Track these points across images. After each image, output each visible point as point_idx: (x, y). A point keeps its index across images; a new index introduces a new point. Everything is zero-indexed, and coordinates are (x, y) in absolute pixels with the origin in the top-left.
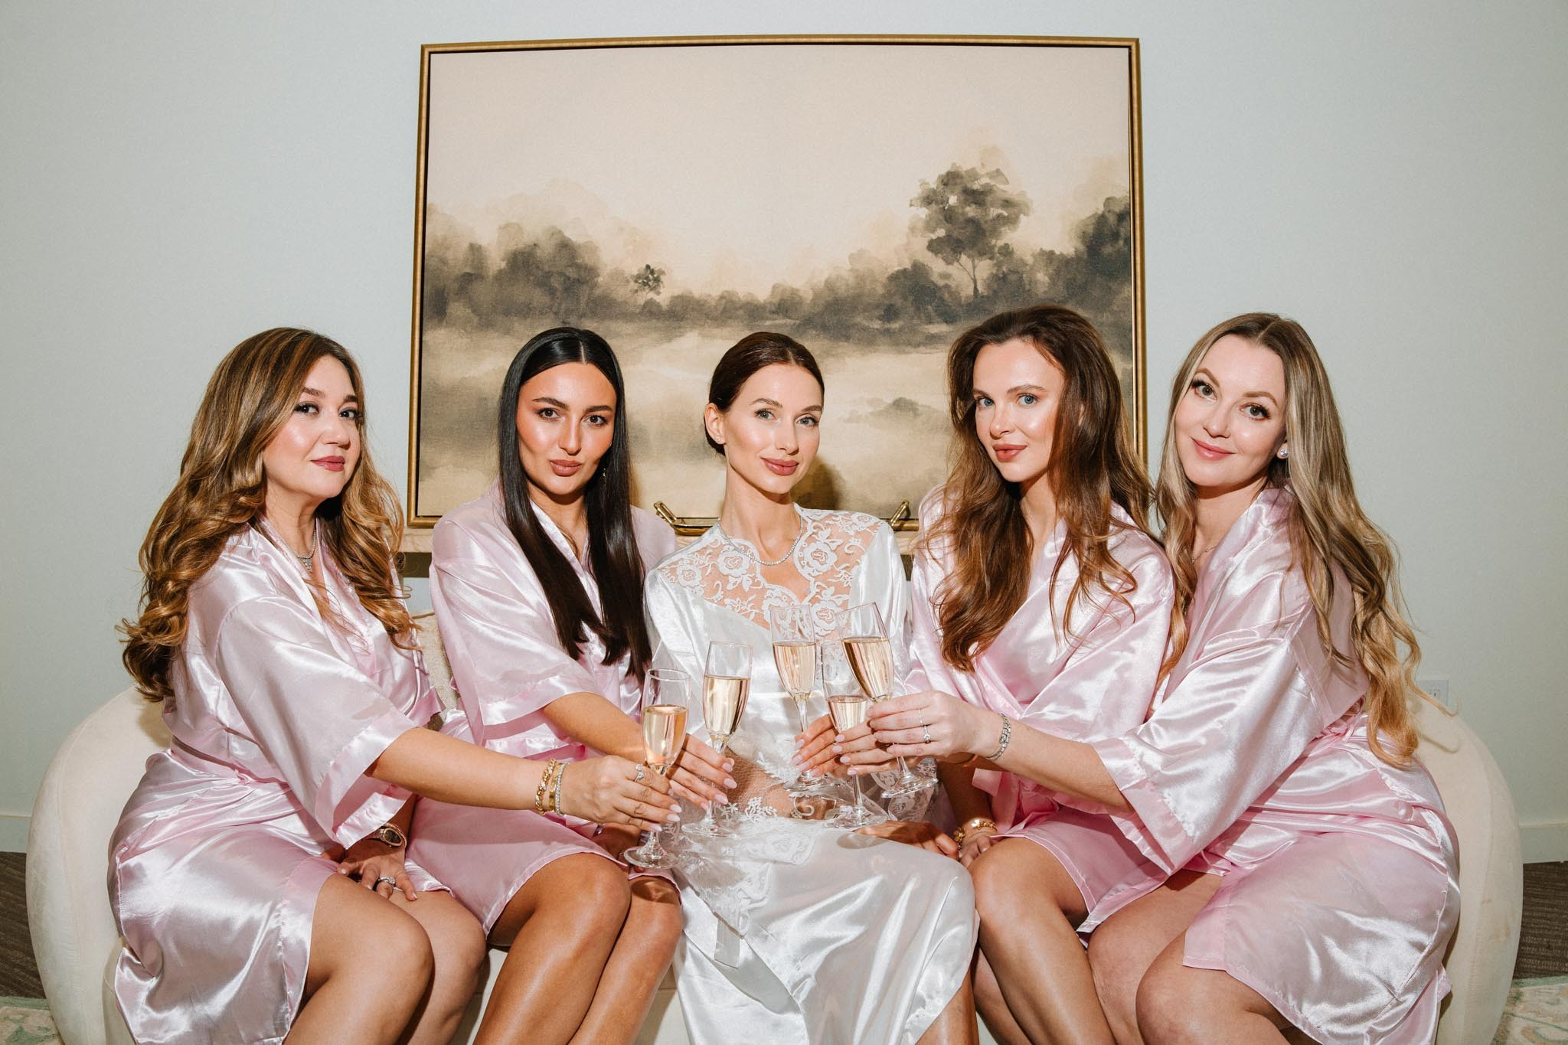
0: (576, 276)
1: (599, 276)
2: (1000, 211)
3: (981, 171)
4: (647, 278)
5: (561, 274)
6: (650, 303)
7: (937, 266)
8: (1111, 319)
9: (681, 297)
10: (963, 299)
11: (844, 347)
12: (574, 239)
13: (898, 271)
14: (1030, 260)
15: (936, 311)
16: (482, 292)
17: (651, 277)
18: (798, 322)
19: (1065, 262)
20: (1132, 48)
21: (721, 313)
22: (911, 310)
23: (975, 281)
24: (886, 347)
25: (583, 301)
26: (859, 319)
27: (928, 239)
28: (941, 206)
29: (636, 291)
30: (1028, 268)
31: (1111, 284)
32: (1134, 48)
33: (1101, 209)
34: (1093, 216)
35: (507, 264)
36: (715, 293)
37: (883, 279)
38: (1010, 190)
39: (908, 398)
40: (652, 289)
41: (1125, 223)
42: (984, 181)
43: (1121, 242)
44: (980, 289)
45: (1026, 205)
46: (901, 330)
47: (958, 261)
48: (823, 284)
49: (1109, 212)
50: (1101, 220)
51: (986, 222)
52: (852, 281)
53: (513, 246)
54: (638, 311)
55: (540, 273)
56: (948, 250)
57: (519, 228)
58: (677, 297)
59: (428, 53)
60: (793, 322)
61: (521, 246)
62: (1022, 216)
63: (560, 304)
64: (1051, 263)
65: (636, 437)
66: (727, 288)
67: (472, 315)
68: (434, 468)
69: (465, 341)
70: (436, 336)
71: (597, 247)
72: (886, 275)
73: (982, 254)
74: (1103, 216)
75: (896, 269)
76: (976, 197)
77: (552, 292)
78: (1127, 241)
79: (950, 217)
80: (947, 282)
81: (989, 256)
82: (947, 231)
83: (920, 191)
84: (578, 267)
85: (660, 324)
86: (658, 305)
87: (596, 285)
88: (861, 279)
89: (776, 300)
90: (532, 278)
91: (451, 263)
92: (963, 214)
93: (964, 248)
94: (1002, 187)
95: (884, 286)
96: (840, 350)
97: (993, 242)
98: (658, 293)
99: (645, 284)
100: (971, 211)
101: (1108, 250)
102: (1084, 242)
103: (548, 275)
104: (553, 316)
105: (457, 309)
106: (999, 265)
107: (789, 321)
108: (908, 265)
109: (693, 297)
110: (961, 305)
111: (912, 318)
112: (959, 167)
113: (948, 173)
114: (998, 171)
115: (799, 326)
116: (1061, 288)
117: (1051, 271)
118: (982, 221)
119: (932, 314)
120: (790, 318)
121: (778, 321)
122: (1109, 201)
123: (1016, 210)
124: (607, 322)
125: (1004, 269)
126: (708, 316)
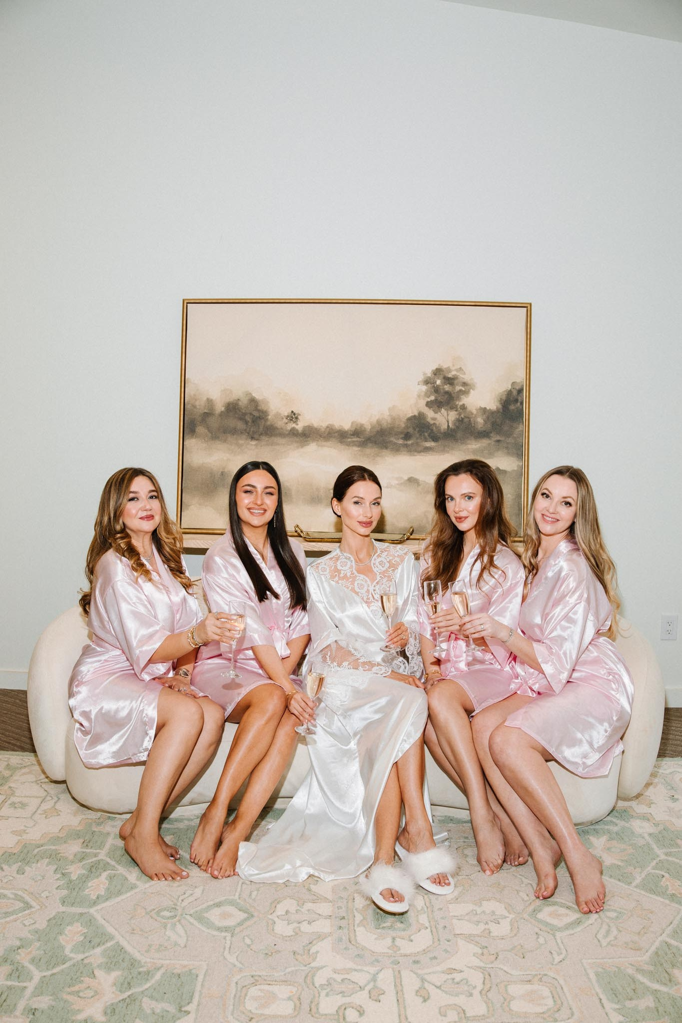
0: (258, 415)
1: (269, 415)
2: (461, 388)
3: (453, 368)
4: (292, 417)
5: (251, 414)
6: (293, 429)
7: (430, 414)
8: (513, 441)
9: (309, 426)
10: (442, 430)
11: (385, 452)
12: (257, 397)
13: (411, 416)
14: (474, 412)
15: (429, 436)
16: (213, 422)
17: (294, 416)
18: (363, 440)
19: (492, 413)
20: (527, 307)
21: (327, 435)
22: (418, 435)
23: (448, 422)
25: (261, 428)
26: (392, 439)
27: (426, 401)
28: (433, 385)
29: (287, 423)
30: (473, 416)
31: (514, 424)
32: (529, 307)
33: (509, 387)
34: (506, 391)
35: (225, 408)
36: (324, 425)
37: (404, 420)
38: (465, 378)
40: (294, 422)
41: (521, 394)
42: (454, 373)
43: (519, 404)
44: (450, 425)
45: (474, 386)
46: (412, 444)
47: (440, 412)
48: (375, 422)
49: (513, 388)
50: (510, 393)
51: (454, 393)
52: (389, 421)
53: (228, 400)
54: (287, 433)
55: (241, 414)
56: (435, 406)
57: (231, 391)
58: (307, 426)
59: (187, 303)
61: (232, 400)
62: (471, 390)
63: (250, 429)
64: (484, 414)
66: (331, 423)
67: (208, 433)
68: (189, 506)
69: (204, 445)
70: (190, 442)
71: (268, 402)
72: (406, 418)
73: (452, 408)
74: (510, 390)
76: (450, 381)
77: (246, 423)
78: (522, 403)
79: (437, 390)
80: (434, 422)
81: (455, 409)
82: (436, 397)
83: (423, 377)
84: (259, 411)
85: (298, 440)
86: (297, 430)
87: (267, 420)
88: (394, 419)
89: (353, 429)
90: (237, 416)
91: (198, 407)
92: (444, 389)
93: (443, 406)
94: (461, 376)
95: (405, 424)
96: (383, 453)
97: (457, 403)
98: (297, 425)
99: (291, 420)
100: (447, 388)
101: (512, 407)
102: (500, 404)
103: (245, 414)
104: (247, 434)
105: (200, 429)
106: (460, 414)
107: (358, 439)
108: (416, 414)
109: (314, 427)
110: (441, 433)
111: (417, 439)
112: (442, 366)
113: (437, 369)
114: (460, 368)
115: (364, 441)
116: (489, 426)
117: (484, 417)
118: (452, 392)
119: (427, 437)
120: (360, 438)
121: (354, 439)
122: (513, 383)
123: (468, 387)
124: (273, 438)
125: (462, 416)
126: (321, 436)
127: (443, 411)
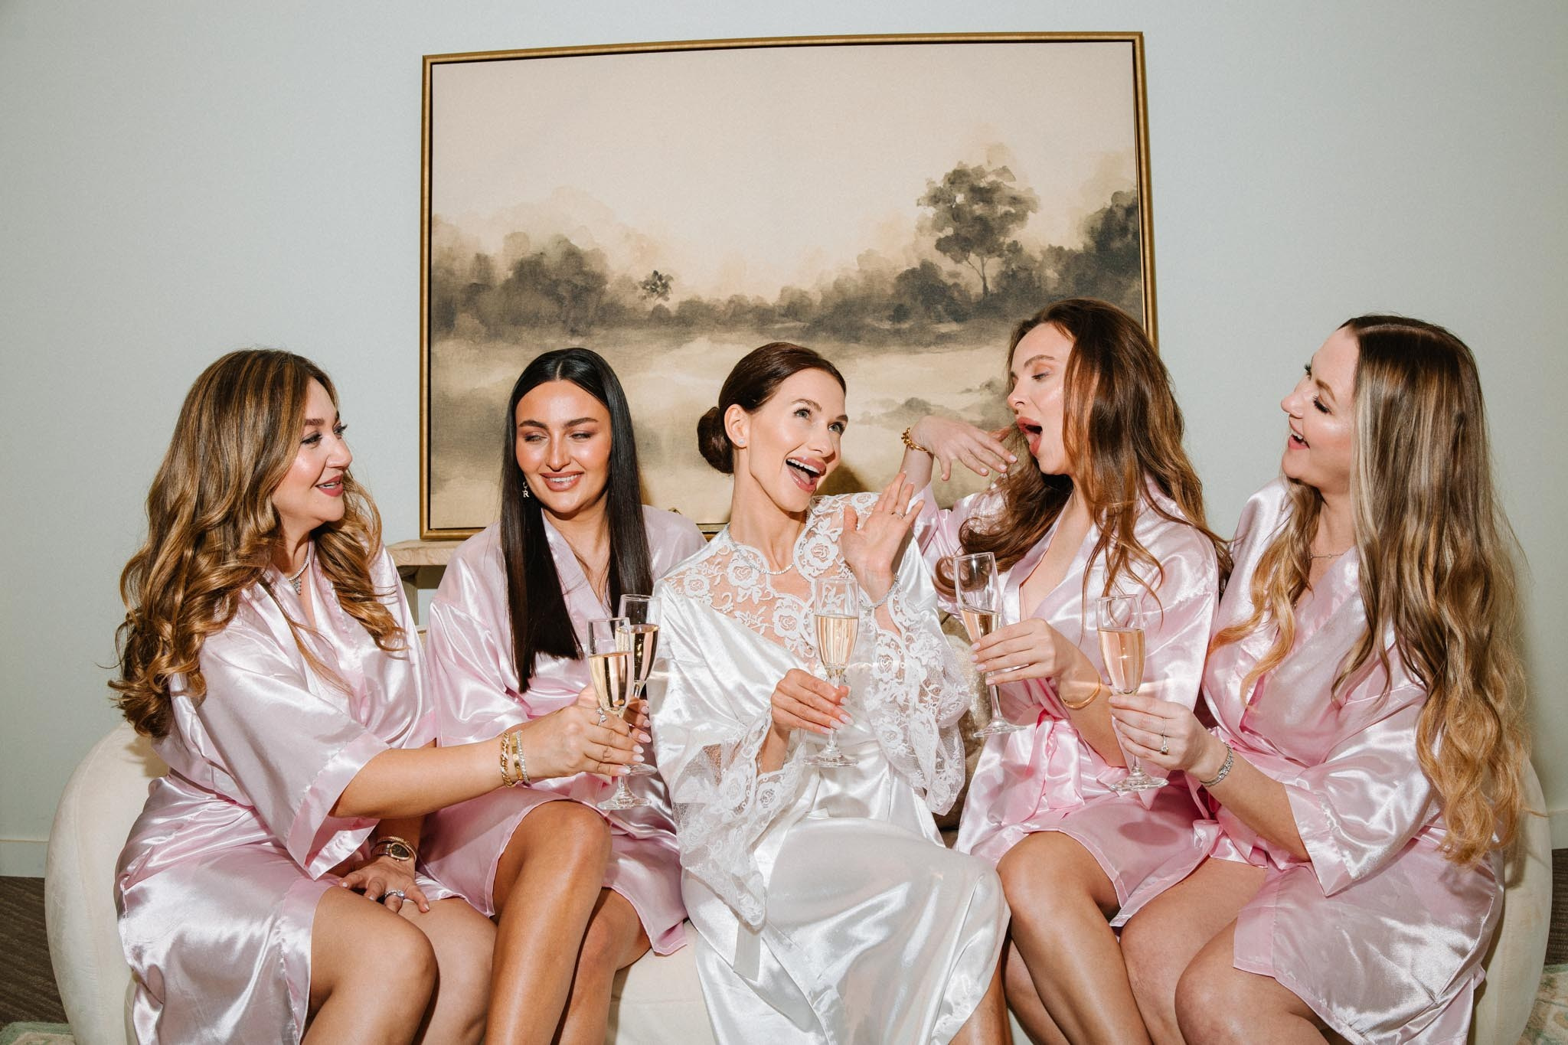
0: (583, 284)
1: (606, 283)
2: (1007, 208)
3: (988, 169)
4: (655, 284)
5: (568, 282)
6: (658, 309)
7: (945, 265)
9: (690, 303)
10: (973, 298)
11: (853, 348)
12: (580, 247)
13: (907, 271)
14: (1039, 257)
15: (946, 311)
16: (490, 302)
17: (659, 283)
18: (808, 324)
19: (1075, 258)
20: (1136, 42)
21: (731, 317)
22: (921, 309)
23: (984, 279)
24: (897, 348)
25: (592, 309)
26: (869, 320)
27: (937, 238)
28: (949, 205)
29: (645, 297)
30: (1037, 265)
31: (1121, 279)
32: (1138, 42)
33: (1109, 204)
34: (1101, 211)
35: (514, 274)
36: (724, 297)
37: (892, 279)
38: (1017, 187)
39: (920, 397)
40: (661, 295)
41: (1132, 218)
42: (991, 178)
43: (1130, 236)
44: (990, 286)
45: (1035, 202)
46: (911, 330)
47: (967, 259)
48: (832, 286)
49: (1117, 206)
50: (1109, 215)
51: (993, 219)
52: (860, 282)
53: (519, 257)
54: (647, 317)
55: (547, 282)
56: (956, 248)
57: (526, 237)
58: (687, 303)
59: (430, 63)
60: (802, 324)
61: (528, 255)
62: (1030, 214)
63: (568, 313)
64: (1060, 259)
65: (648, 444)
66: (738, 293)
67: (480, 325)
68: (445, 480)
69: (475, 351)
70: (445, 348)
71: (604, 255)
72: (895, 276)
73: (990, 252)
74: (1111, 211)
75: (905, 268)
76: (984, 195)
77: (559, 300)
78: (1136, 235)
79: (958, 216)
80: (956, 280)
81: (998, 253)
82: (956, 229)
83: (927, 190)
84: (585, 274)
85: (669, 331)
86: (667, 311)
87: (603, 293)
88: (870, 279)
89: (785, 303)
90: (539, 287)
91: (458, 274)
92: (971, 212)
93: (972, 247)
94: (1009, 184)
95: (893, 285)
97: (1002, 239)
98: (667, 299)
99: (653, 290)
100: (978, 209)
101: (1117, 244)
102: (1092, 237)
103: (556, 283)
104: (561, 324)
105: (465, 320)
106: (1007, 263)
107: (798, 324)
108: (916, 264)
109: (702, 303)
110: (971, 303)
111: (922, 318)
112: (966, 165)
113: (955, 172)
114: (1005, 170)
115: (808, 329)
116: (1070, 283)
117: (1060, 267)
118: (990, 218)
119: (943, 313)
120: (800, 321)
121: (787, 325)
122: (1116, 195)
123: (1023, 207)
124: (616, 331)
125: (1013, 266)
126: (717, 322)
127: (972, 256)
